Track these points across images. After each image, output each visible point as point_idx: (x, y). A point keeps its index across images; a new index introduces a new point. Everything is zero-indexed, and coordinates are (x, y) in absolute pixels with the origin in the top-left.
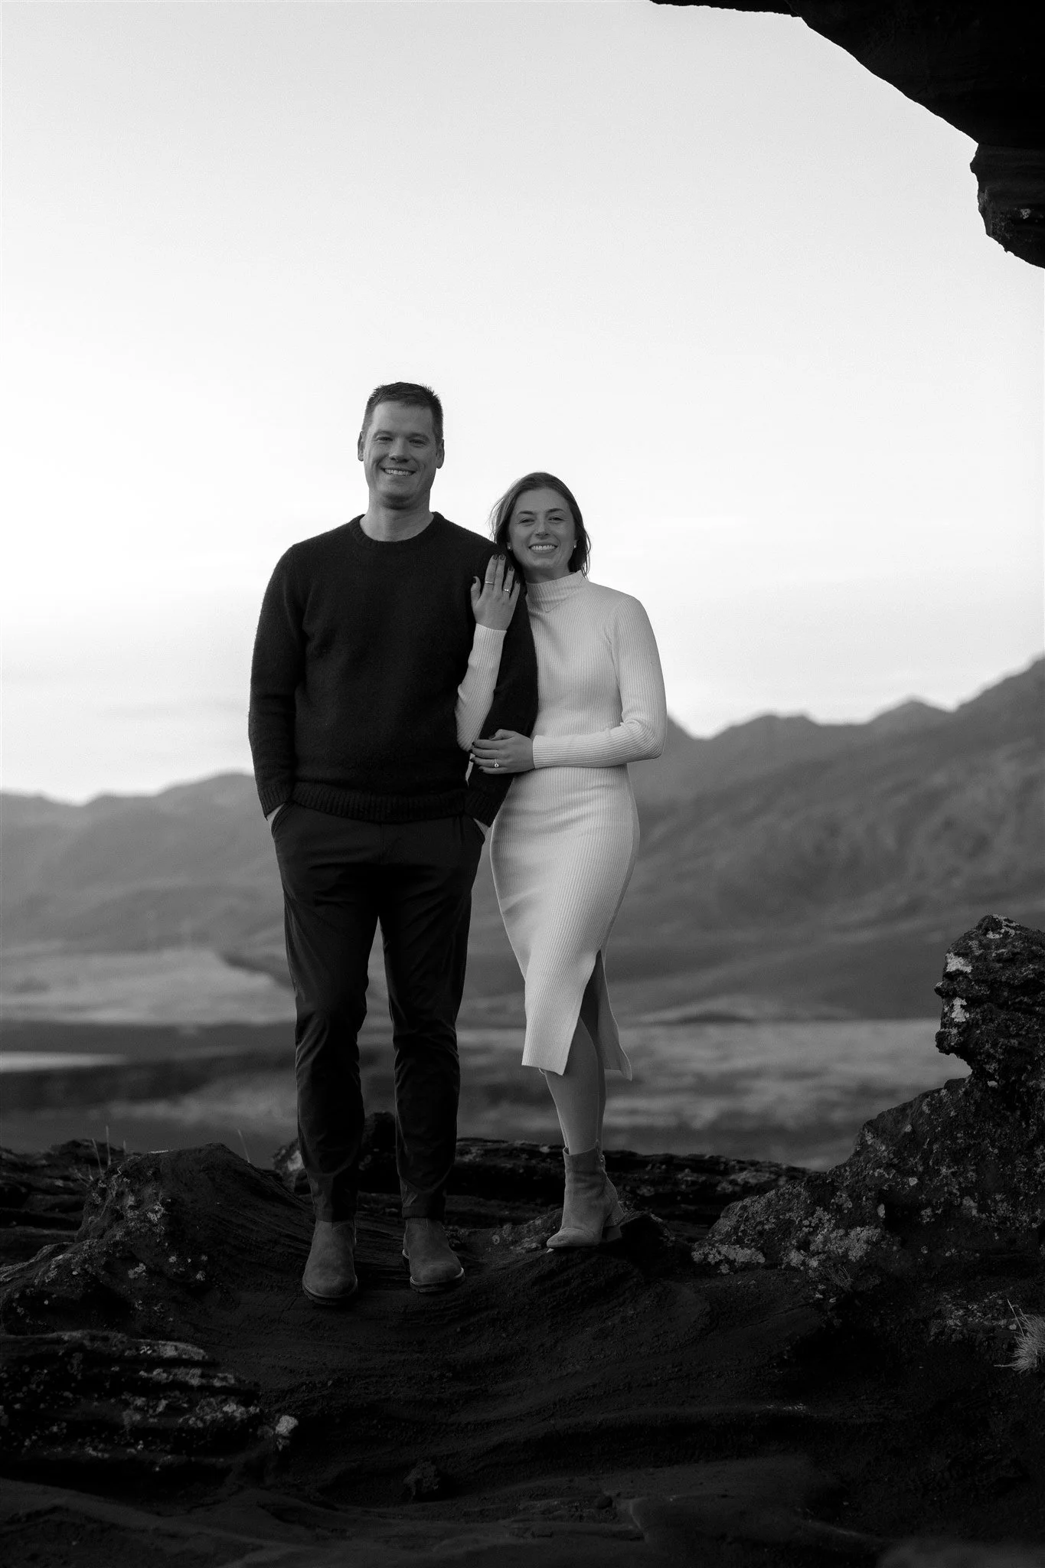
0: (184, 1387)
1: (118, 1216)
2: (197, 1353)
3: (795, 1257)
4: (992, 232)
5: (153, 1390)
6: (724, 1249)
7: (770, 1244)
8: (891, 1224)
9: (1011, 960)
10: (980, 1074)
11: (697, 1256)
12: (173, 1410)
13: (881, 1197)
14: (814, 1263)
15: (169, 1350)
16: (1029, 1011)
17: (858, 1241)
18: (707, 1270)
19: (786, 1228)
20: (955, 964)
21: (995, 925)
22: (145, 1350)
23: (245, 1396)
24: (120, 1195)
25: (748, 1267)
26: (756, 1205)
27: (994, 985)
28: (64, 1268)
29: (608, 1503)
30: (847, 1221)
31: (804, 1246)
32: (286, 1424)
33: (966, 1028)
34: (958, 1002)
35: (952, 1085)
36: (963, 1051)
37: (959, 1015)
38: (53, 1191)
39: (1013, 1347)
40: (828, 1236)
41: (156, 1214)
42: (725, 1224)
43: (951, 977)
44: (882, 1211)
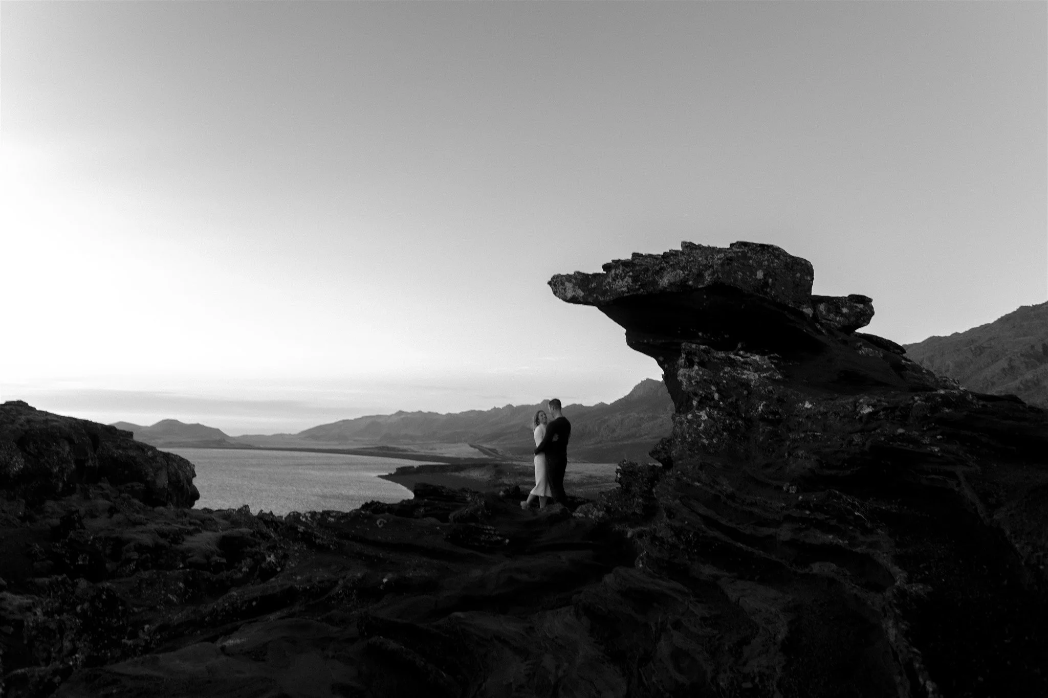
0: (491, 534)
1: (476, 503)
2: (493, 528)
3: (590, 516)
4: (628, 344)
5: (486, 534)
6: (578, 514)
7: (586, 514)
8: (606, 512)
9: (628, 467)
10: (622, 486)
11: (573, 515)
12: (489, 537)
13: (605, 506)
14: (593, 517)
15: (489, 528)
16: (631, 476)
17: (601, 514)
18: (575, 517)
19: (589, 511)
20: (619, 467)
21: (625, 461)
22: (485, 527)
23: (500, 536)
24: (477, 499)
25: (582, 517)
26: (583, 506)
27: (625, 471)
28: (467, 512)
29: (559, 557)
30: (599, 510)
31: (592, 514)
32: (507, 541)
33: (620, 479)
34: (619, 474)
35: (617, 488)
36: (620, 482)
37: (619, 476)
38: (460, 496)
39: (627, 533)
40: (595, 512)
41: (483, 503)
42: (578, 509)
43: (617, 469)
44: (605, 509)
